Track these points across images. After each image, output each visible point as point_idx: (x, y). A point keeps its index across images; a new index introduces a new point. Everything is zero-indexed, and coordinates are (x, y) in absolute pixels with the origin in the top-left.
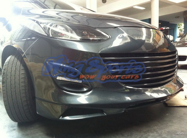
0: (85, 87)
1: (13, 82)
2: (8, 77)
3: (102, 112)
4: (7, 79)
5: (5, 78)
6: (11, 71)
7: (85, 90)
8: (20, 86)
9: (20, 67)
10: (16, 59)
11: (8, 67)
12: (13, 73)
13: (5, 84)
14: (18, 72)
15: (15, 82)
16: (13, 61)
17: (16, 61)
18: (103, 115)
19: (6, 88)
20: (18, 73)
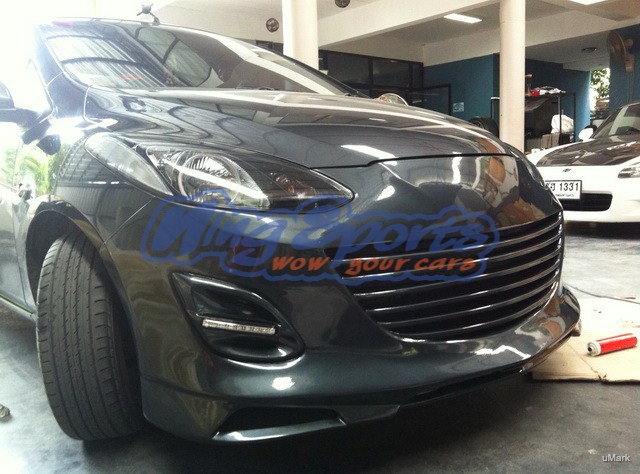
0: (283, 346)
1: (71, 326)
2: (55, 311)
3: (334, 416)
4: (54, 317)
5: (47, 316)
6: (65, 293)
7: (283, 353)
8: (91, 338)
9: (89, 279)
10: (76, 254)
11: (54, 279)
12: (70, 298)
13: (47, 334)
14: (86, 297)
15: (77, 328)
16: (68, 261)
17: (77, 260)
18: (337, 425)
19: (53, 347)
20: (84, 298)
